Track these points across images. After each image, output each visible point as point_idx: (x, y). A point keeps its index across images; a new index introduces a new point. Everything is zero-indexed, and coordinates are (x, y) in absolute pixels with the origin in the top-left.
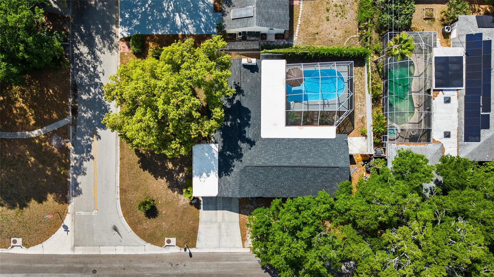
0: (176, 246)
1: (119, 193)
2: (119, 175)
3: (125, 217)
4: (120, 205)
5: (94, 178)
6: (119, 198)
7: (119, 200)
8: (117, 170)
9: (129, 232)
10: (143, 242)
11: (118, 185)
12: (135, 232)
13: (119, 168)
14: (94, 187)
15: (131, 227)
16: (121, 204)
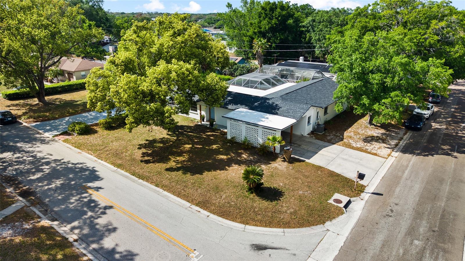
0: (352, 199)
1: (199, 209)
2: (175, 198)
3: (247, 224)
4: (220, 219)
5: (138, 222)
6: (208, 214)
7: (212, 216)
8: (166, 196)
9: (283, 234)
10: (318, 229)
11: (188, 204)
12: (289, 227)
13: (166, 193)
14: (151, 230)
15: (275, 227)
16: (221, 216)
